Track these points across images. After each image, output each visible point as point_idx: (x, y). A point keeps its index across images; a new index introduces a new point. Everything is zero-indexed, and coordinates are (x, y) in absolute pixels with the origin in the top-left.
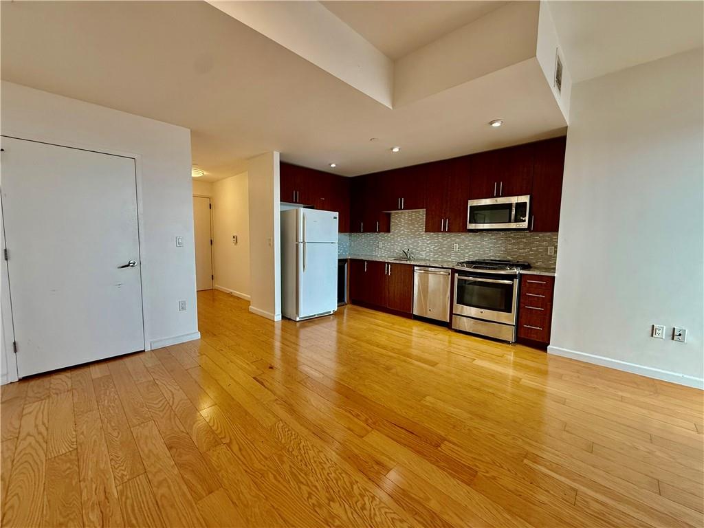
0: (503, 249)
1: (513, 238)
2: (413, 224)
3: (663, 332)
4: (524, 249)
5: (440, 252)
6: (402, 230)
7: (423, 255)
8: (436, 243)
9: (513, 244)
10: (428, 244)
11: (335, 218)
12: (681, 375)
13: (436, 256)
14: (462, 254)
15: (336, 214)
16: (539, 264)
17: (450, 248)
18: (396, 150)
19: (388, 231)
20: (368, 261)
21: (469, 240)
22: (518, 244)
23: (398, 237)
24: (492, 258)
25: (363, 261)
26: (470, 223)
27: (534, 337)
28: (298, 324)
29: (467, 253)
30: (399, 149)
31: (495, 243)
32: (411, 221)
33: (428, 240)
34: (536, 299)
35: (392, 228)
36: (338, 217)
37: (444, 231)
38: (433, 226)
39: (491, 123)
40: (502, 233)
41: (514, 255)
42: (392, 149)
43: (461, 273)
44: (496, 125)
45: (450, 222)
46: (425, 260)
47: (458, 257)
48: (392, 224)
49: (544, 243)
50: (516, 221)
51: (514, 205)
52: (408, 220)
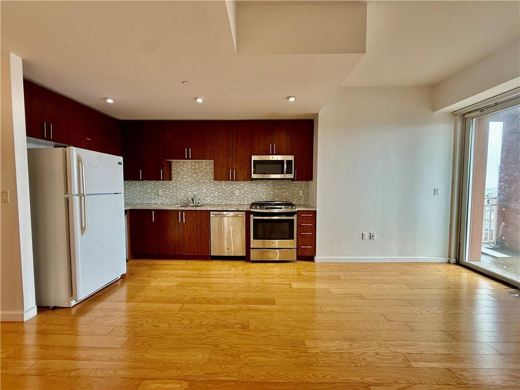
0: (272, 192)
1: (278, 185)
2: (196, 173)
3: (367, 236)
4: (285, 192)
5: (224, 197)
6: (186, 178)
7: (208, 200)
8: (219, 189)
9: (278, 189)
10: (212, 190)
11: (120, 163)
12: (374, 257)
13: (220, 201)
14: (242, 198)
15: (121, 159)
16: (295, 202)
17: (233, 194)
18: (200, 101)
19: (170, 179)
20: (154, 210)
21: (248, 187)
22: (282, 189)
23: (182, 184)
24: (265, 200)
25: (150, 211)
26: (254, 173)
27: (307, 254)
28: (74, 311)
29: (246, 197)
30: (203, 100)
31: (267, 189)
32: (194, 170)
33: (212, 187)
34: (306, 227)
35: (174, 176)
36: (122, 162)
37: (232, 180)
38: (221, 175)
39: (288, 98)
40: (271, 181)
41: (279, 197)
42: (196, 99)
43: (256, 214)
44: (292, 99)
45: (237, 172)
46: (210, 205)
47: (239, 201)
48: (173, 172)
49: (297, 188)
50: (287, 173)
51: (285, 162)
52: (191, 169)
